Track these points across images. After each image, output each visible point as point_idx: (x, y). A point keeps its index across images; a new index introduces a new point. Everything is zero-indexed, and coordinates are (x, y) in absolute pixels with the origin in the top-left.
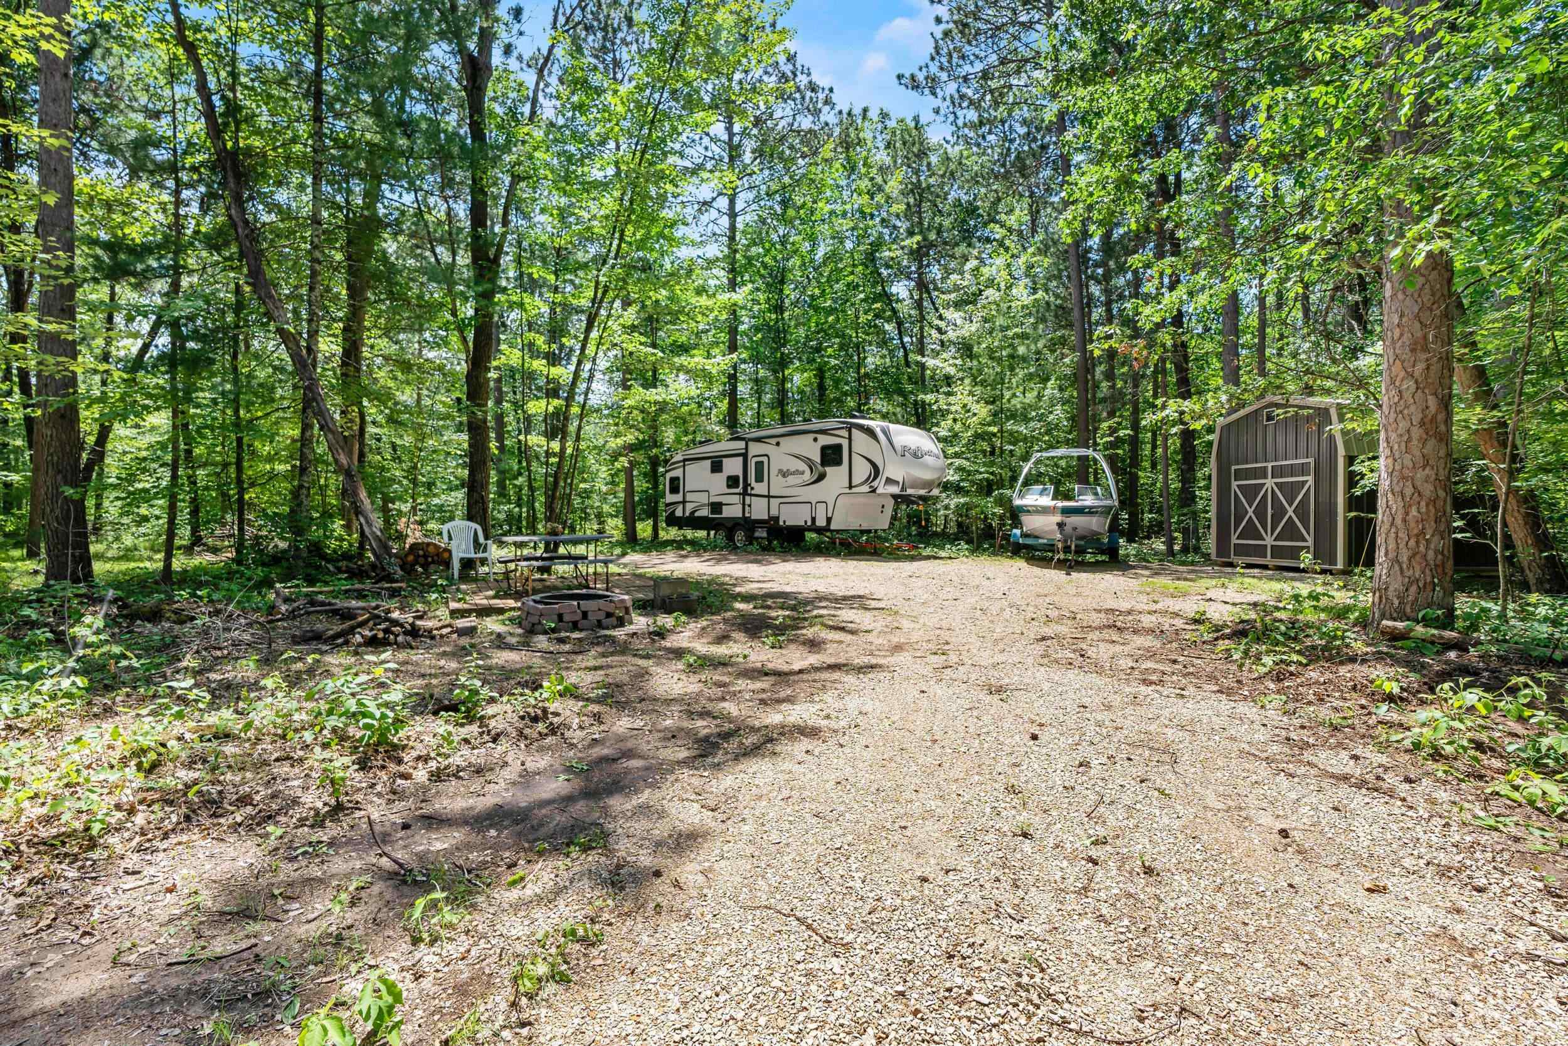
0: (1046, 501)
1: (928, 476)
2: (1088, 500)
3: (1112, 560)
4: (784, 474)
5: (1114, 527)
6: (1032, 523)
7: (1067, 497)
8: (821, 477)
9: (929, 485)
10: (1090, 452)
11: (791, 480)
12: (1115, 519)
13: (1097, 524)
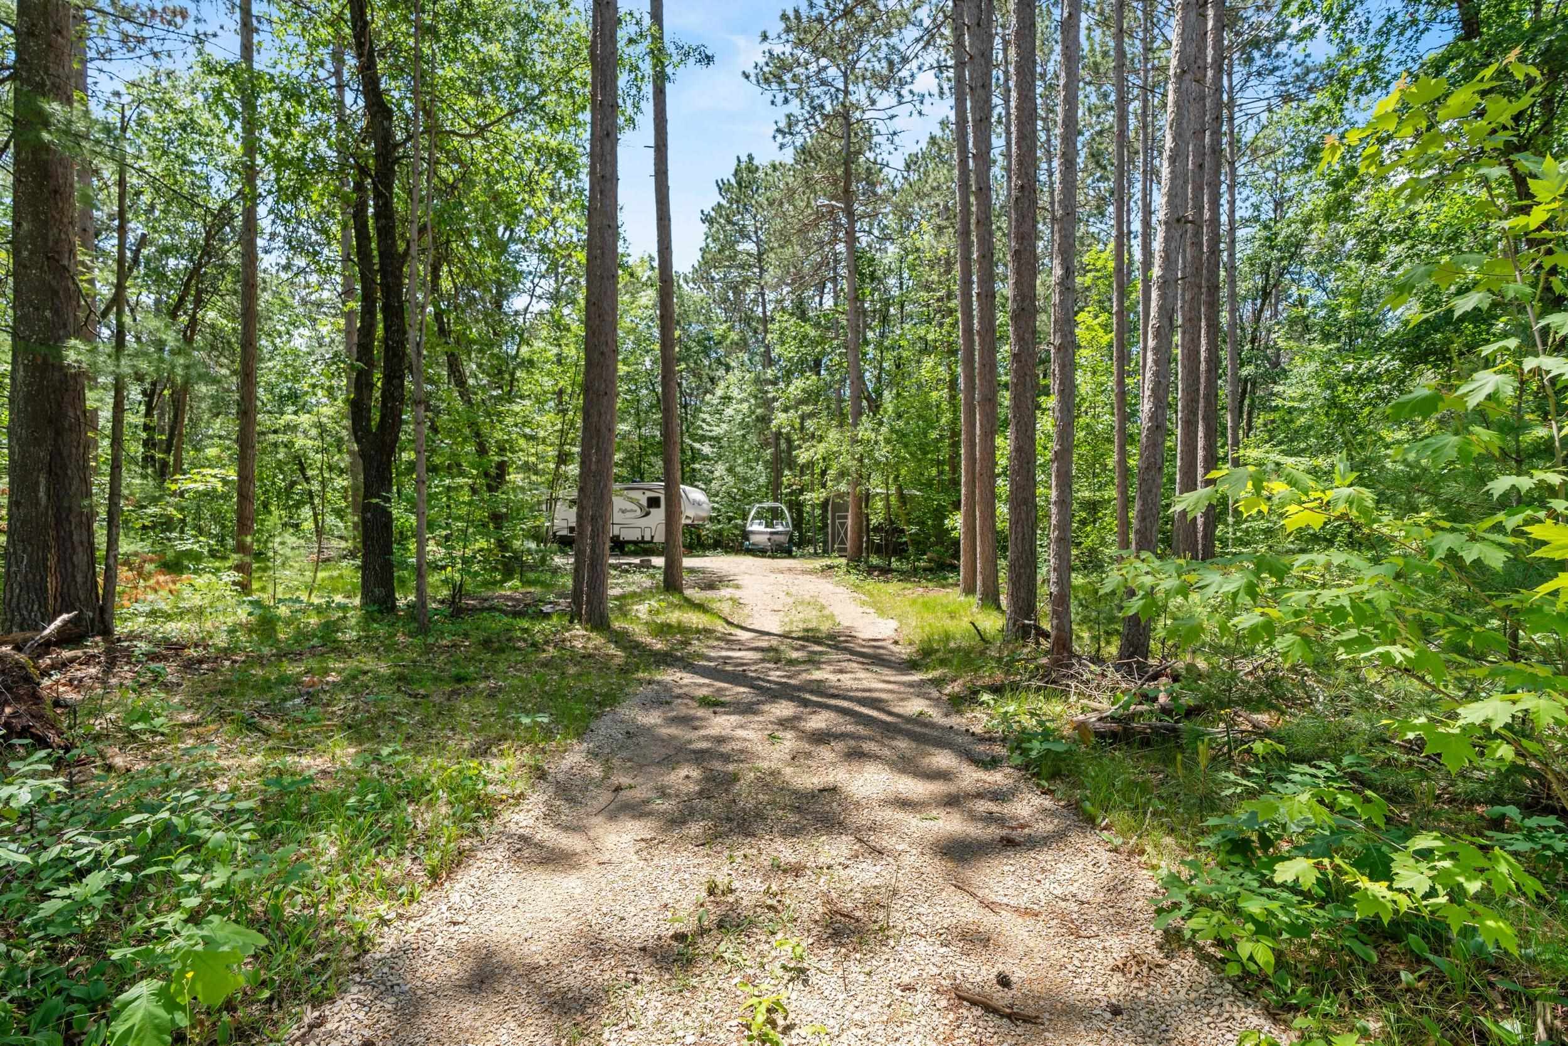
0: (762, 528)
1: (704, 514)
2: (780, 528)
3: (789, 554)
4: (623, 511)
5: (791, 540)
6: (754, 539)
7: (772, 526)
8: (648, 514)
9: (703, 519)
10: (777, 504)
11: (628, 515)
12: (791, 537)
13: (784, 539)
